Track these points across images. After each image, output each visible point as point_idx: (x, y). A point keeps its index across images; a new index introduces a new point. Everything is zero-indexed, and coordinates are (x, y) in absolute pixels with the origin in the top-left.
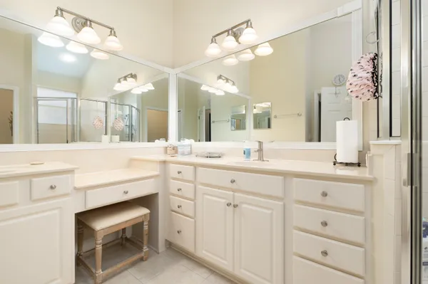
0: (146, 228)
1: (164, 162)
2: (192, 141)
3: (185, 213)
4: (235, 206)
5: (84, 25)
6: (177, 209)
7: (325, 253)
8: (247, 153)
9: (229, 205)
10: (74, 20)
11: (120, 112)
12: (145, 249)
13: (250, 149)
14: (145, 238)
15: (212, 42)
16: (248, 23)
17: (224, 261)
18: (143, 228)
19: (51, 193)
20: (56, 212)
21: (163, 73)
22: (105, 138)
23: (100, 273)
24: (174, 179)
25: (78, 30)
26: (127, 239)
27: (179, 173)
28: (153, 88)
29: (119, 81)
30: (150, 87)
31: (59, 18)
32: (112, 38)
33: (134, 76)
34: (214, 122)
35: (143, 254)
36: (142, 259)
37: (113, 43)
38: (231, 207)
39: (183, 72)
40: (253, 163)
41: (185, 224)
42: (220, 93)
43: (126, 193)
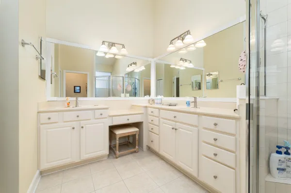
0: (137, 137)
1: (146, 107)
2: (163, 96)
3: (155, 132)
4: (176, 129)
5: (112, 46)
6: (151, 130)
7: (215, 155)
8: (188, 104)
9: (173, 129)
10: (109, 44)
11: (130, 81)
12: (137, 147)
13: (189, 101)
14: (137, 142)
15: (170, 44)
16: (188, 32)
17: (171, 157)
18: (136, 137)
19: (101, 117)
20: (102, 124)
21: (148, 61)
22: (123, 95)
23: (117, 152)
24: (150, 115)
25: (110, 48)
26: (130, 142)
27: (152, 112)
28: (145, 69)
29: (128, 66)
30: (143, 68)
31: (103, 45)
32: (124, 49)
33: (135, 63)
34: (181, 85)
35: (135, 149)
36: (135, 152)
37: (124, 51)
38: (174, 130)
39: (159, 59)
40: (191, 109)
41: (154, 137)
42: (182, 68)
43: (128, 120)
